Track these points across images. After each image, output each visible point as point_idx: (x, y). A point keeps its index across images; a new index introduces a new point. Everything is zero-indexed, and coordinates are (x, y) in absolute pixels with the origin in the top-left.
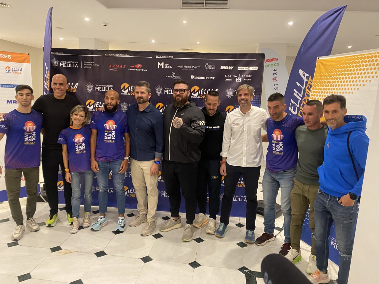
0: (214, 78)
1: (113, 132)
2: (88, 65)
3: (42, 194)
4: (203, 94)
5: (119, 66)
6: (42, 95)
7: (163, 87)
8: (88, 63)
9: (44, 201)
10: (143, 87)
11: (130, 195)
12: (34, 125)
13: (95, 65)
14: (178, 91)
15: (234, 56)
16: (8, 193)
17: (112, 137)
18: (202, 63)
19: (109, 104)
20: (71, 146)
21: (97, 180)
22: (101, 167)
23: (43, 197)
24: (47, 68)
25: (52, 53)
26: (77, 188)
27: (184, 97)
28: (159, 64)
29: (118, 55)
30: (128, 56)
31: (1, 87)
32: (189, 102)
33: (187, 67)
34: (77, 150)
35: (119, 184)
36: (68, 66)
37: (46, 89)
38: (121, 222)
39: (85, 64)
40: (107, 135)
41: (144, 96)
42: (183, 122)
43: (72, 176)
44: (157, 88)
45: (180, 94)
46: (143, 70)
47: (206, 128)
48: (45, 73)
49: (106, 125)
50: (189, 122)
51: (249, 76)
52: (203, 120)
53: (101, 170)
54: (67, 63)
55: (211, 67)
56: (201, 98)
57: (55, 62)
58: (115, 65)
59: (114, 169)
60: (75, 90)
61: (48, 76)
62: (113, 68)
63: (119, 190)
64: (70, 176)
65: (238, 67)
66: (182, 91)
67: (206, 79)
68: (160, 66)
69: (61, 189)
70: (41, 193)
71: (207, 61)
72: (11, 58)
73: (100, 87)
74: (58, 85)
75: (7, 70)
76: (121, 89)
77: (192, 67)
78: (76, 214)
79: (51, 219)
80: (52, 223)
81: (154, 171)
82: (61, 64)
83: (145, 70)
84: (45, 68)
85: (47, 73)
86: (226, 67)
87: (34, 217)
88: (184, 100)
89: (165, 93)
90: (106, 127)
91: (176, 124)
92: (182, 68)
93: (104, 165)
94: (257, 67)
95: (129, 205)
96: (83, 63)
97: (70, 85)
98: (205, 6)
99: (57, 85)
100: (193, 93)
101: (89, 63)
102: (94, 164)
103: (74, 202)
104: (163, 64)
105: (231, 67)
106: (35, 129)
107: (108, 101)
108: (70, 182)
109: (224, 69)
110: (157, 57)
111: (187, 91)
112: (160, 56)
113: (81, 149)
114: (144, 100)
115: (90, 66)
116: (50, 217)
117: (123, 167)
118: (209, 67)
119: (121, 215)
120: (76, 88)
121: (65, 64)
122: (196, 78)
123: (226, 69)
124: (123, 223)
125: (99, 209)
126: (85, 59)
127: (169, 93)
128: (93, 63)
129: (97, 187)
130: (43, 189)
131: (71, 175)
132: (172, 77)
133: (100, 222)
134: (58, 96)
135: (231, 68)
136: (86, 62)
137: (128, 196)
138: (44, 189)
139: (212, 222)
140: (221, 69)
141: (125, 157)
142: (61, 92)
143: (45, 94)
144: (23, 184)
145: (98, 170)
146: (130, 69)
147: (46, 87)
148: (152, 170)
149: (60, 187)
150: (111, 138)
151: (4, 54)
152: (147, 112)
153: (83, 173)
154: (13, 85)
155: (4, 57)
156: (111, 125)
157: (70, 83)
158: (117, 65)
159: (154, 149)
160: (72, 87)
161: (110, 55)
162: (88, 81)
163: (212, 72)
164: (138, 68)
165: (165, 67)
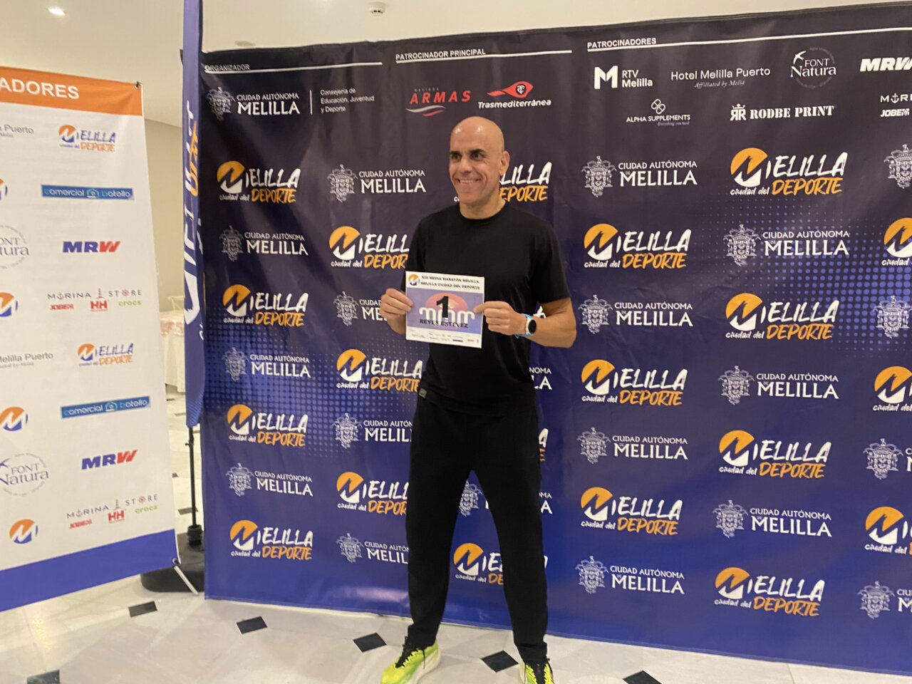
0: (830, 108)
2: (336, 101)
4: (784, 178)
5: (447, 98)
7: (612, 158)
8: (333, 92)
9: (188, 590)
13: (361, 99)
23: (186, 576)
24: (191, 115)
25: (208, 70)
28: (599, 73)
29: (442, 56)
30: (481, 54)
31: (44, 195)
33: (713, 75)
36: (266, 109)
37: (189, 193)
39: (325, 97)
44: (591, 165)
48: (186, 138)
54: (260, 100)
55: (819, 67)
56: (774, 193)
57: (222, 100)
58: (433, 95)
60: (291, 195)
61: (193, 146)
62: (426, 105)
67: (797, 115)
69: (245, 548)
70: (180, 561)
72: (77, 96)
73: (376, 178)
75: (64, 139)
77: (735, 73)
82: (240, 105)
83: (543, 103)
84: (185, 117)
86: (885, 60)
92: (695, 81)
100: (740, 175)
101: (340, 92)
105: (906, 59)
110: (592, 47)
112: (604, 43)
115: (343, 105)
118: (809, 67)
120: (293, 186)
121: (257, 106)
122: (754, 114)
123: (883, 69)
126: (324, 80)
127: (639, 184)
128: (353, 91)
132: (650, 119)
135: (904, 64)
136: (327, 93)
140: (863, 69)
146: (485, 102)
147: (189, 187)
149: (242, 543)
151: (54, 83)
154: (86, 189)
155: (54, 91)
157: (271, 171)
158: (438, 94)
160: (278, 185)
161: (414, 58)
162: (334, 160)
163: (821, 85)
164: (517, 96)
165: (624, 81)
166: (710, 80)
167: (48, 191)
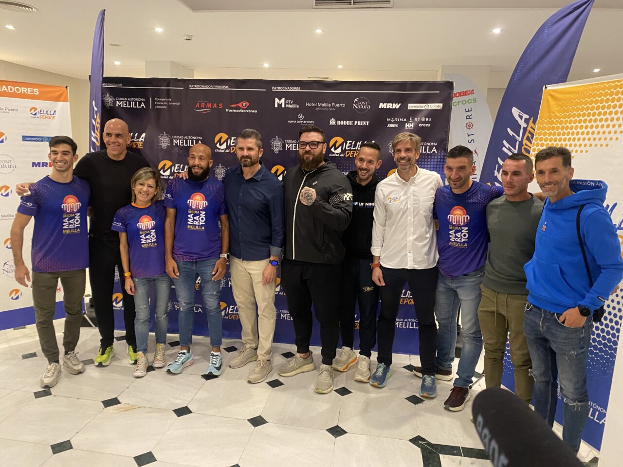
0: (368, 122)
1: (201, 212)
2: (162, 103)
3: (88, 314)
4: (350, 150)
5: (212, 105)
6: (88, 152)
7: (284, 137)
8: (161, 100)
9: (91, 326)
10: (250, 140)
11: (230, 316)
12: (77, 202)
13: (173, 103)
14: (308, 145)
15: (402, 85)
16: (37, 312)
17: (200, 221)
18: (348, 99)
19: (195, 166)
20: (134, 235)
21: (176, 293)
22: (182, 270)
23: (90, 319)
24: (96, 109)
25: (105, 85)
26: (144, 305)
27: (316, 154)
28: (277, 100)
29: (210, 87)
30: (226, 88)
31: (24, 140)
32: (324, 163)
33: (323, 105)
34: (142, 242)
35: (212, 299)
36: (130, 105)
37: (94, 143)
38: (214, 360)
39: (157, 101)
40: (191, 217)
41: (252, 153)
42: (317, 195)
43: (137, 285)
44: (274, 140)
45: (310, 149)
46: (250, 111)
47: (354, 205)
48: (92, 117)
49: (191, 201)
50: (326, 195)
51: (427, 119)
52: (349, 192)
53: (183, 275)
54: (127, 101)
55: (364, 105)
56: (346, 156)
57: (109, 100)
58: (206, 104)
59: (203, 273)
60: (141, 145)
61: (97, 123)
62: (203, 108)
63: (212, 308)
64: (133, 285)
65: (409, 105)
66: (314, 144)
67: (355, 124)
68: (278, 103)
69: (118, 306)
70: (86, 312)
71: (357, 95)
72: (38, 93)
73: (180, 139)
74: (113, 136)
75: (32, 114)
76: (216, 142)
77: (331, 105)
78: (143, 346)
79: (103, 354)
80: (105, 361)
81: (269, 277)
82: (117, 102)
83: (253, 111)
84: (92, 109)
85: (95, 117)
86: (388, 104)
87: (76, 350)
88: (317, 160)
89: (286, 149)
90: (190, 205)
91: (305, 198)
92: (315, 107)
93: (187, 267)
94: (441, 105)
95: (227, 333)
96: (154, 101)
97: (133, 138)
98: (354, 4)
99: (111, 136)
100: (333, 148)
101: (164, 99)
102: (171, 264)
103: (140, 327)
104: (283, 100)
105: (397, 104)
106: (78, 208)
107: (195, 161)
108: (132, 294)
109: (385, 107)
110: (274, 89)
111: (322, 144)
112: (279, 88)
113: (148, 240)
114: (253, 160)
115: (165, 105)
116: (101, 351)
117: (218, 270)
118: (360, 105)
119: (215, 349)
120: (142, 141)
121: (125, 103)
122: (339, 123)
123: (388, 107)
124: (218, 362)
125: (178, 340)
126: (157, 94)
127: (293, 149)
128: (170, 100)
129: (177, 303)
130: (89, 305)
131: (134, 283)
132: (298, 122)
133: (181, 360)
134: (114, 156)
135: (396, 106)
136: (158, 99)
137: (226, 317)
138: (92, 306)
139: (364, 363)
140: (380, 107)
141: (221, 253)
142: (119, 148)
143: (92, 151)
144: (60, 296)
145: (178, 274)
146: (229, 109)
147: (94, 140)
148: (266, 275)
149: (117, 303)
150: (199, 223)
151: (27, 87)
152: (257, 181)
153: (154, 280)
154: (42, 137)
155: (27, 91)
156: (198, 201)
157: (132, 134)
158: (208, 104)
159: (269, 240)
160: (135, 140)
161: (197, 87)
162: (161, 130)
163: (365, 112)
164: (243, 107)
165: (287, 105)
166: (321, 107)
167: (25, 138)
